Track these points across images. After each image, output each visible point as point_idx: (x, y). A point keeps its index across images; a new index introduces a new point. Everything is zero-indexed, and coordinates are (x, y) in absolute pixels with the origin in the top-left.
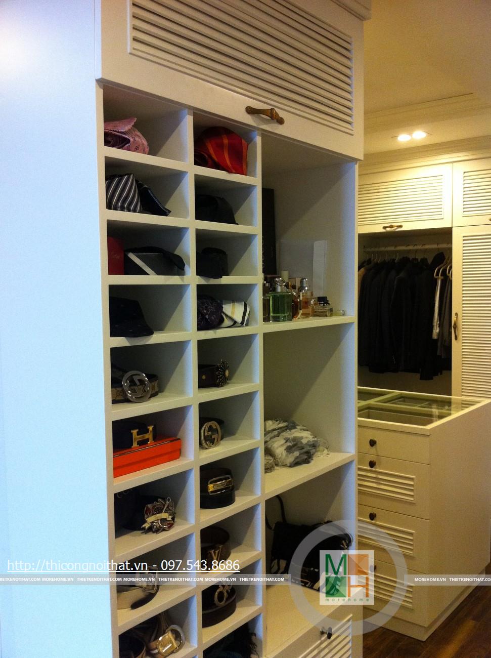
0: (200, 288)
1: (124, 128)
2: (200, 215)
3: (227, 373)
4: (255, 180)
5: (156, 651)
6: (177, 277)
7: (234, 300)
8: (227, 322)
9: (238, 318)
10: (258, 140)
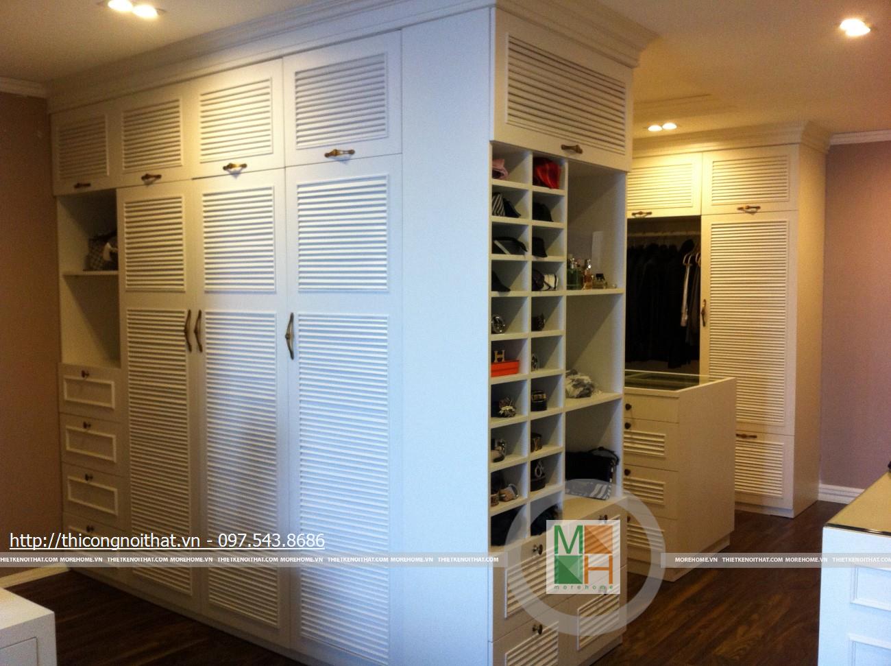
0: (534, 263)
1: (501, 166)
2: (535, 217)
3: (544, 321)
4: (563, 192)
5: (504, 495)
6: (522, 256)
7: (549, 273)
8: (545, 287)
9: (552, 285)
10: (566, 165)
